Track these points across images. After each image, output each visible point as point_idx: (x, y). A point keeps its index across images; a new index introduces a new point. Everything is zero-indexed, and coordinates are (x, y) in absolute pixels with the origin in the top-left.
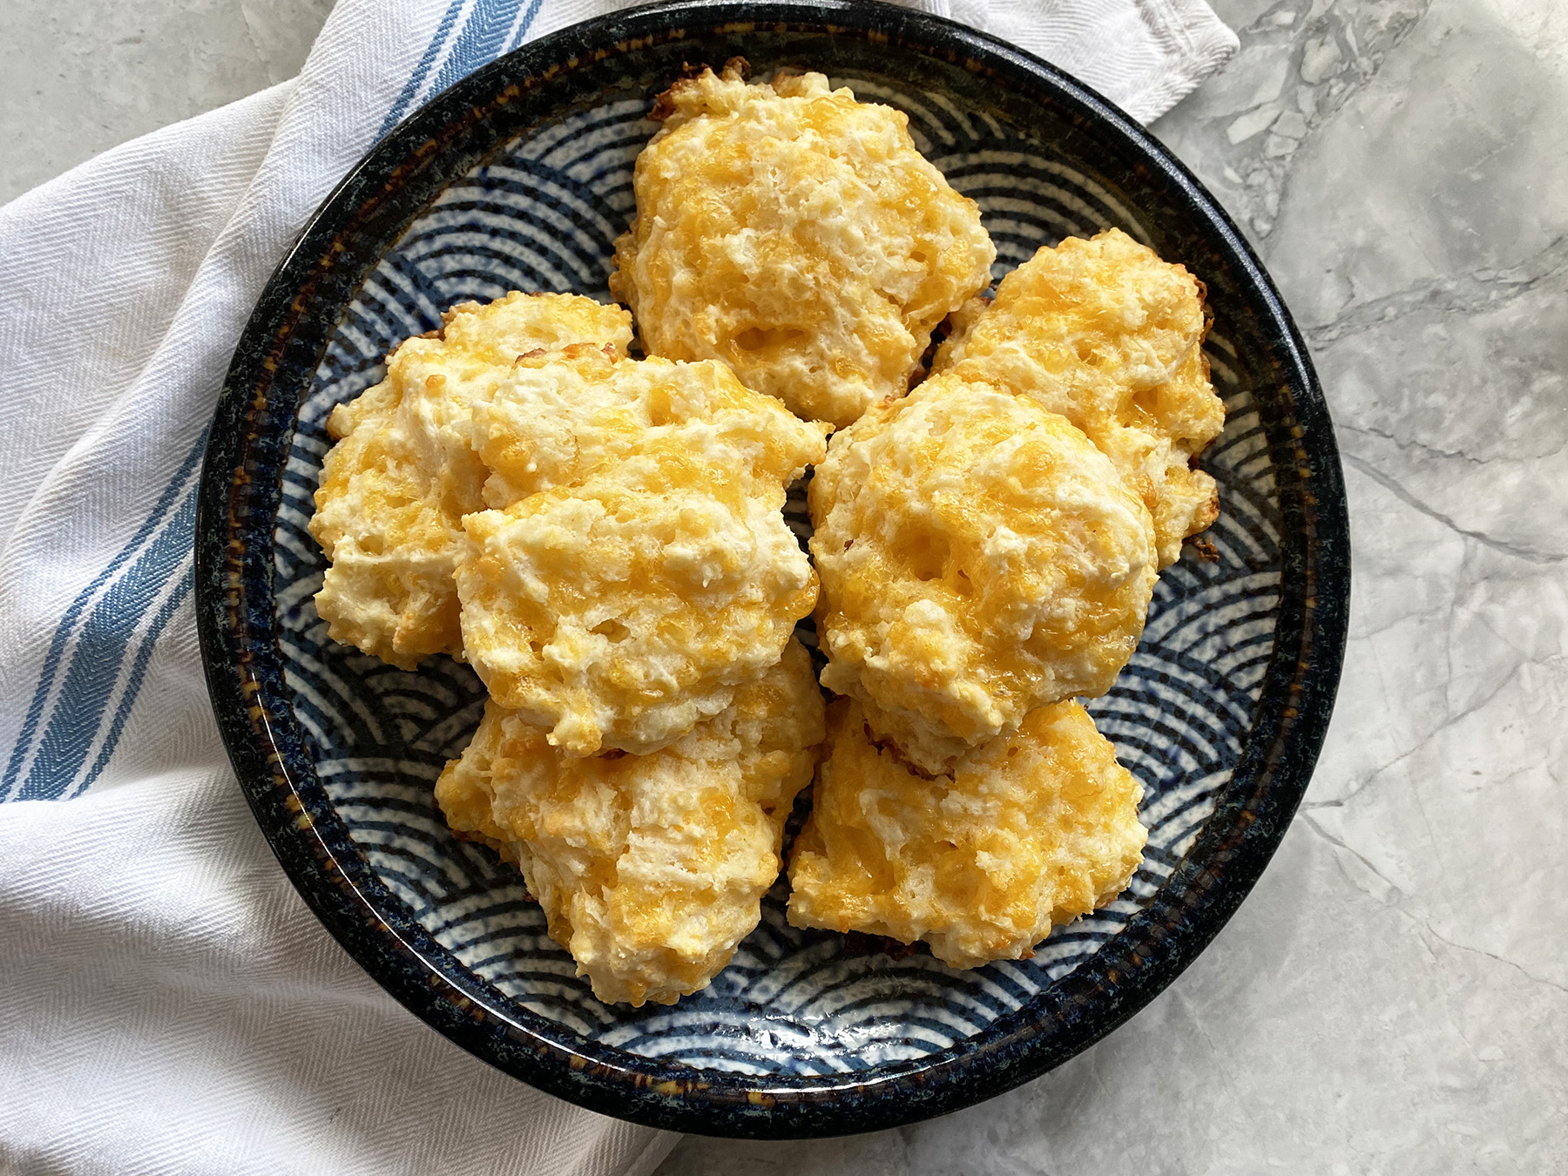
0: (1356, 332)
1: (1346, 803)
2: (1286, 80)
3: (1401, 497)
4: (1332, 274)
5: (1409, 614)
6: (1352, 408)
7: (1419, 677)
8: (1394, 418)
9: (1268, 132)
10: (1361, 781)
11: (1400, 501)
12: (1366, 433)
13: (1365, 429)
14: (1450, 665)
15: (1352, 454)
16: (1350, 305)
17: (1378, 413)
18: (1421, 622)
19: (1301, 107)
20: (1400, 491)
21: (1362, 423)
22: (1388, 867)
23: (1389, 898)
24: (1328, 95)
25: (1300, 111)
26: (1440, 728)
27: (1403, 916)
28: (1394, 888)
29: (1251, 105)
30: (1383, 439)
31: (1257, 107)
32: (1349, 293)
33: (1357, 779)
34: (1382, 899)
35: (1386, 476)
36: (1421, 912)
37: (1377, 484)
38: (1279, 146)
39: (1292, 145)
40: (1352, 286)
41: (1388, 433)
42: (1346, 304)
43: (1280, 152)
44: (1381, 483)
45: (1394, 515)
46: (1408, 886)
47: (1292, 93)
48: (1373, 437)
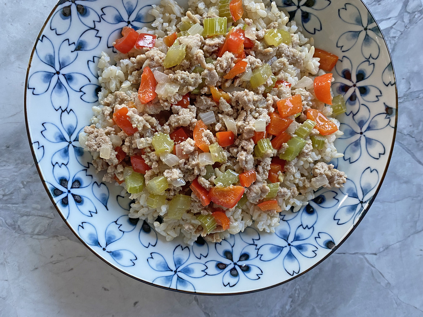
0: (409, 101)
1: (378, 254)
2: (401, 10)
3: (413, 158)
4: (404, 80)
5: (409, 197)
6: (403, 126)
7: (408, 217)
8: (416, 132)
9: (391, 27)
10: (384, 248)
11: (413, 159)
12: (406, 135)
13: (406, 134)
14: (419, 215)
15: (400, 142)
16: (408, 91)
17: (411, 129)
18: (413, 200)
19: (404, 20)
20: (413, 156)
21: (405, 132)
22: (388, 276)
23: (386, 286)
24: (414, 17)
25: (404, 22)
26: (412, 234)
27: (390, 292)
28: (389, 283)
29: (388, 17)
30: (411, 138)
31: (390, 18)
32: (409, 87)
33: (383, 247)
34: (384, 286)
35: (410, 150)
36: (396, 291)
37: (406, 153)
38: (394, 33)
39: (399, 33)
40: (410, 85)
41: (413, 136)
42: (407, 91)
43: (394, 36)
44: (408, 152)
45: (410, 164)
46: (393, 282)
47: (402, 15)
48: (408, 137)
